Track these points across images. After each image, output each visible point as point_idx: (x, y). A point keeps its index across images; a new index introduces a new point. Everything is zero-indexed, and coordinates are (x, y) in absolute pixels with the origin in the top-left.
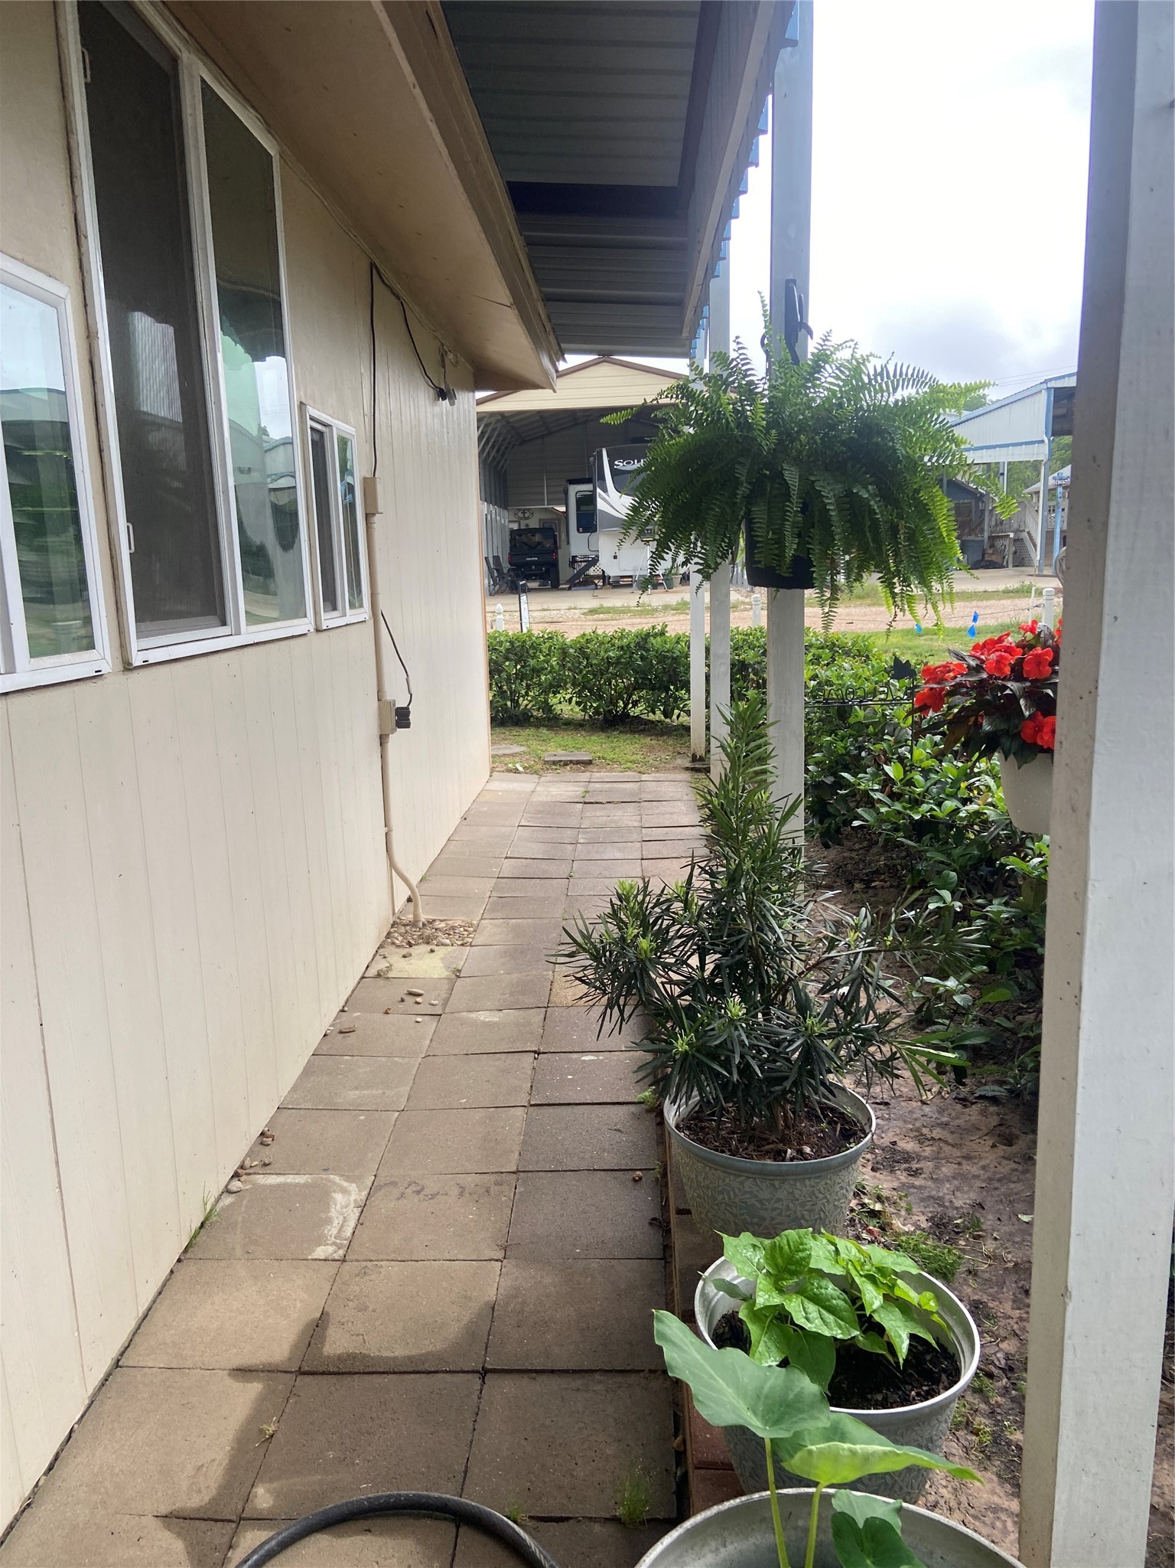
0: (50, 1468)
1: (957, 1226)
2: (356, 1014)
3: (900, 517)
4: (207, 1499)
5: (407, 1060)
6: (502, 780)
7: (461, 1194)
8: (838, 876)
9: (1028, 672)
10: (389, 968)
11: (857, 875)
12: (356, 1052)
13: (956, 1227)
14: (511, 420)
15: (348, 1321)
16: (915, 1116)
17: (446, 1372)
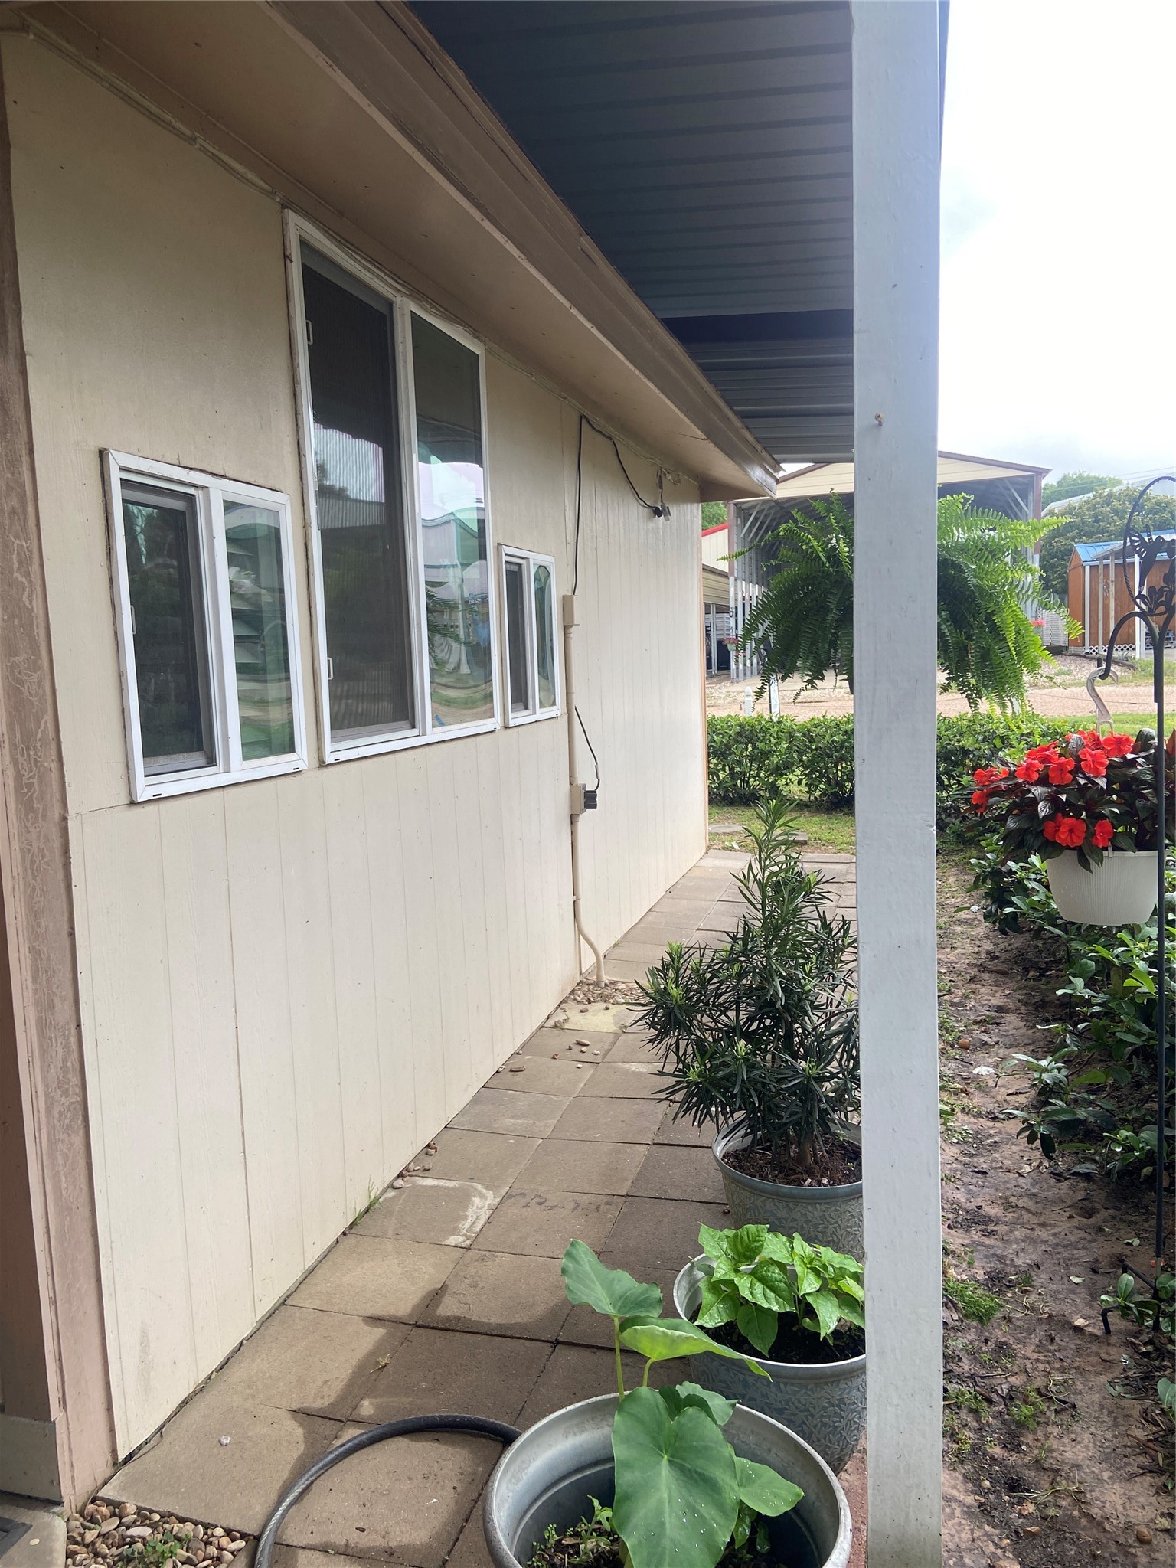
0: (222, 1367)
1: (1011, 1281)
2: (528, 1057)
3: (969, 637)
4: (327, 1403)
5: (560, 1098)
6: (716, 858)
7: (575, 1209)
8: (1016, 962)
9: (1053, 779)
10: (566, 1021)
11: (1037, 963)
12: (519, 1088)
13: (1009, 1282)
14: (785, 506)
15: (460, 1294)
16: (1008, 1186)
17: (527, 1339)
